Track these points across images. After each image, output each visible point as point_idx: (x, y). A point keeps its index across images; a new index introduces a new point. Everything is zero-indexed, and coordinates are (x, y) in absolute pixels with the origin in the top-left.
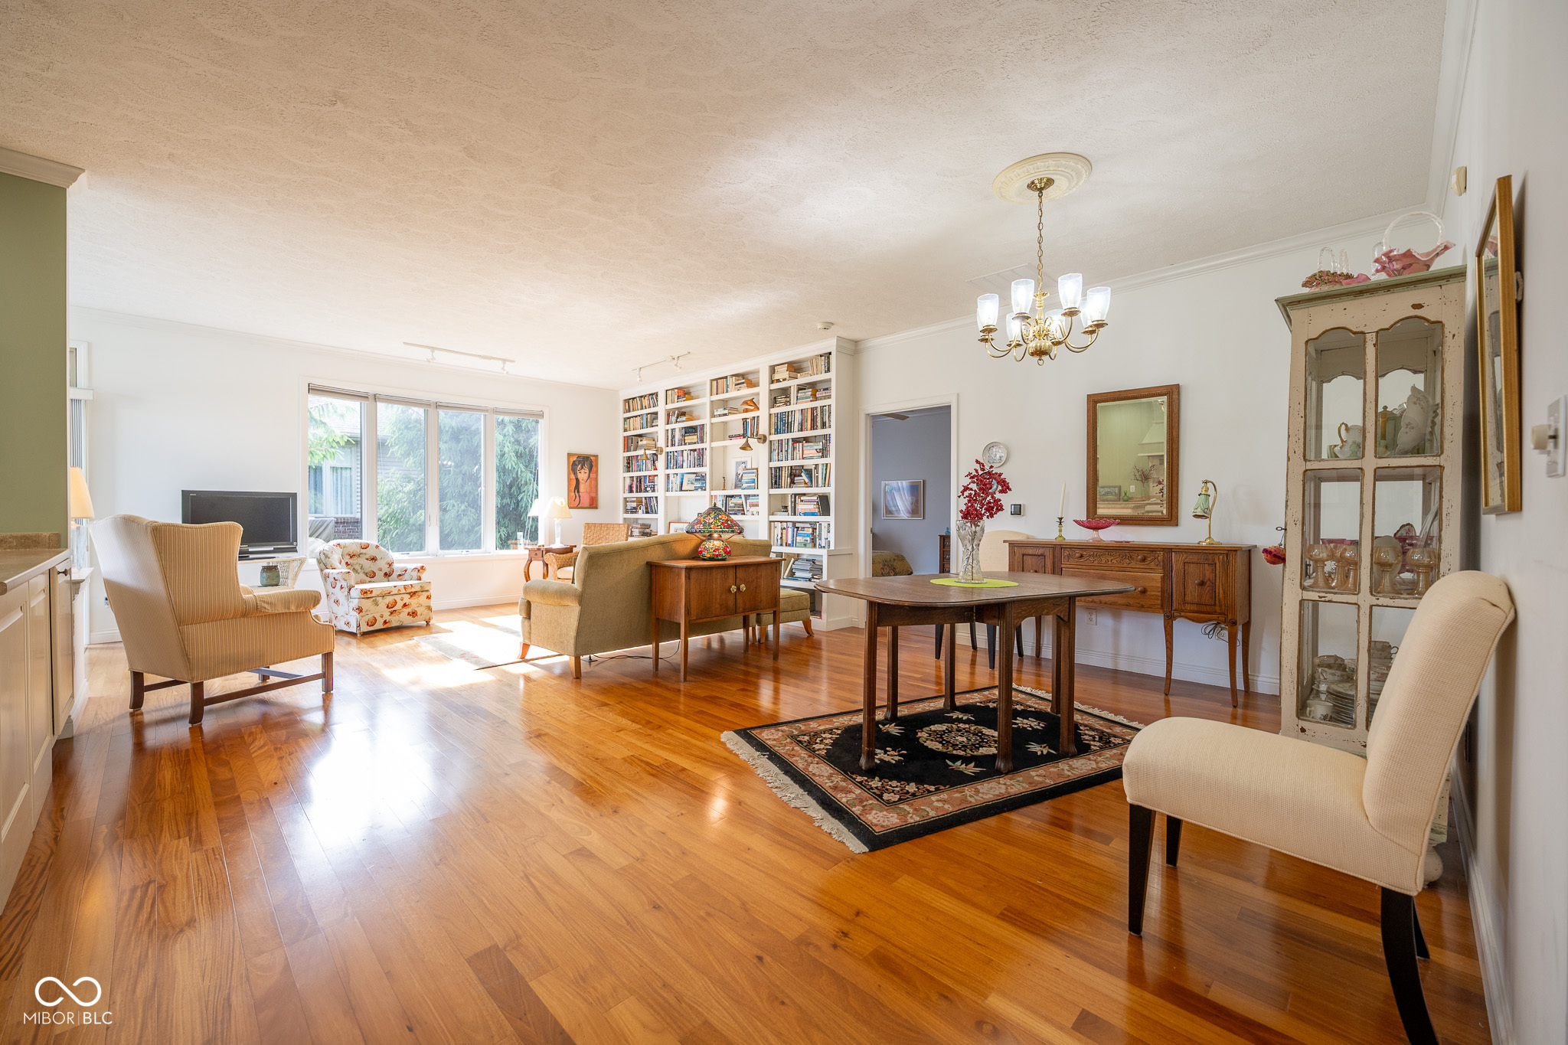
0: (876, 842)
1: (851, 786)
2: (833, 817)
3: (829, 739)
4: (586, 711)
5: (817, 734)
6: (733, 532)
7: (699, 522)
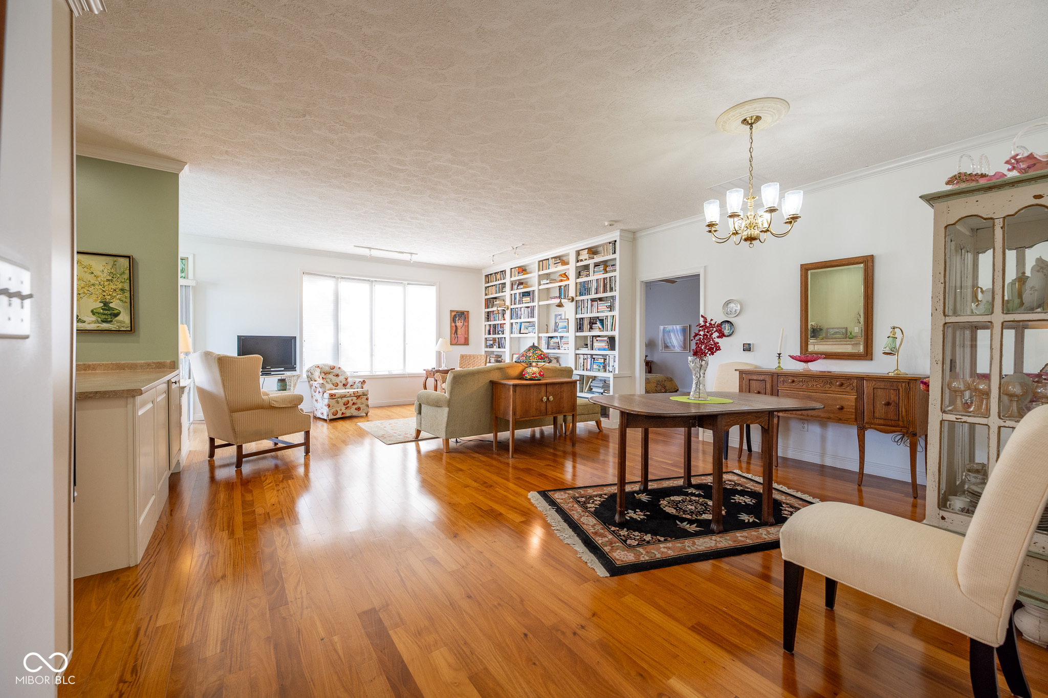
0: (615, 570)
1: (607, 533)
2: (590, 552)
3: (598, 501)
4: (449, 474)
5: (591, 497)
6: (544, 362)
7: (523, 356)
